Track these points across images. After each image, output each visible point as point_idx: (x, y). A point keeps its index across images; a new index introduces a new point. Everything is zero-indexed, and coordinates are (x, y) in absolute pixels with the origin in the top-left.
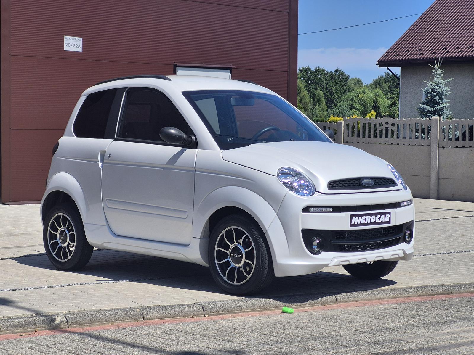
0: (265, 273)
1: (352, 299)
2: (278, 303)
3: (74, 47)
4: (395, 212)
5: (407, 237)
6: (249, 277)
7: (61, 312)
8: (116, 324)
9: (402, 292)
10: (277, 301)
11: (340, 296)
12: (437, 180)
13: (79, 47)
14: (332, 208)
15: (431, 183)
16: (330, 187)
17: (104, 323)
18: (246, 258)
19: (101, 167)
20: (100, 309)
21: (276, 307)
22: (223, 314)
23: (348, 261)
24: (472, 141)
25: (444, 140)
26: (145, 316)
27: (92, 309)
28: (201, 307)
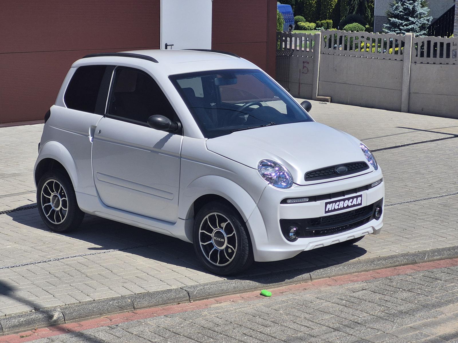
0: (246, 258)
1: (325, 275)
2: (257, 284)
4: (367, 194)
5: (376, 213)
6: (231, 260)
7: (58, 306)
8: (109, 316)
9: (371, 265)
10: (256, 283)
11: (314, 274)
12: (408, 94)
14: (308, 198)
15: (402, 96)
16: (306, 178)
17: (98, 316)
18: (228, 243)
19: (92, 141)
20: (94, 300)
21: (256, 289)
22: (207, 298)
23: (322, 244)
24: (442, 58)
25: (417, 56)
26: (135, 306)
27: (86, 300)
28: (186, 293)
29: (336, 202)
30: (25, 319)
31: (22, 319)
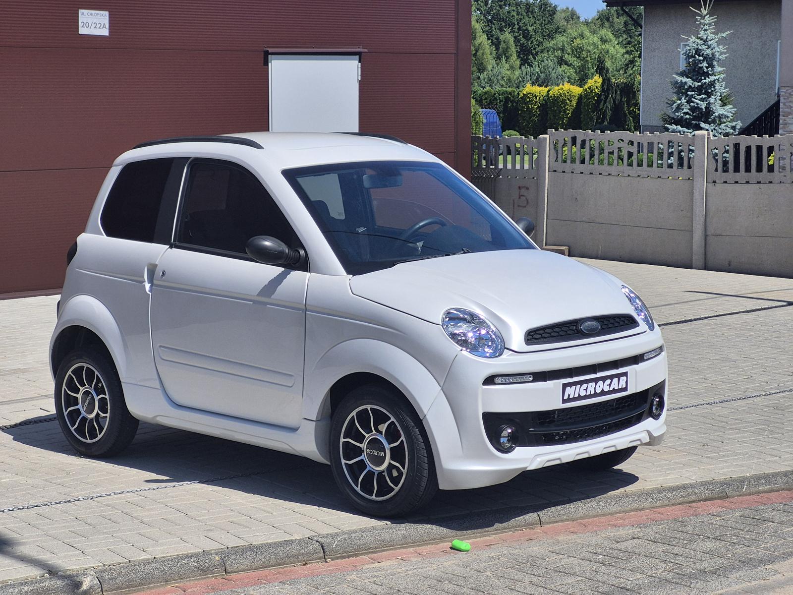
0: (424, 484)
1: (565, 517)
2: (445, 531)
3: (95, 27)
4: (636, 371)
5: (654, 407)
6: (397, 489)
7: (90, 568)
8: (181, 585)
9: (647, 499)
10: (443, 528)
11: (545, 514)
12: (704, 237)
13: (103, 27)
14: (531, 376)
15: (693, 242)
16: (528, 340)
17: (162, 584)
18: (392, 458)
19: (149, 291)
20: (154, 558)
21: (442, 539)
22: (356, 555)
23: (559, 459)
24: (761, 173)
25: (716, 170)
26: (228, 567)
27: (141, 558)
28: (319, 546)
29: (581, 383)
30: (32, 588)
31: (26, 588)
